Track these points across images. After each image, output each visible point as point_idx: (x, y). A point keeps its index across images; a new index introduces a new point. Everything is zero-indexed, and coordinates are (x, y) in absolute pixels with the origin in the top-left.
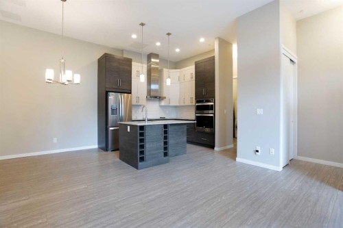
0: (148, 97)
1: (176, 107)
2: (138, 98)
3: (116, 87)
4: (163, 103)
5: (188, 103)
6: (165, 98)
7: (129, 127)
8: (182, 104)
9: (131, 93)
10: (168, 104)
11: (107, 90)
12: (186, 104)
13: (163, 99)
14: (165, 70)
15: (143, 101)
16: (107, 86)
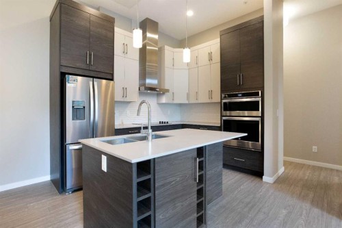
0: (142, 88)
1: (180, 105)
2: (124, 89)
3: (83, 66)
4: (164, 100)
5: (204, 99)
6: (167, 91)
7: (104, 159)
8: (193, 101)
9: (112, 80)
10: (171, 102)
11: (64, 70)
12: (200, 101)
13: (164, 93)
14: (167, 48)
15: (134, 95)
16: (64, 63)
